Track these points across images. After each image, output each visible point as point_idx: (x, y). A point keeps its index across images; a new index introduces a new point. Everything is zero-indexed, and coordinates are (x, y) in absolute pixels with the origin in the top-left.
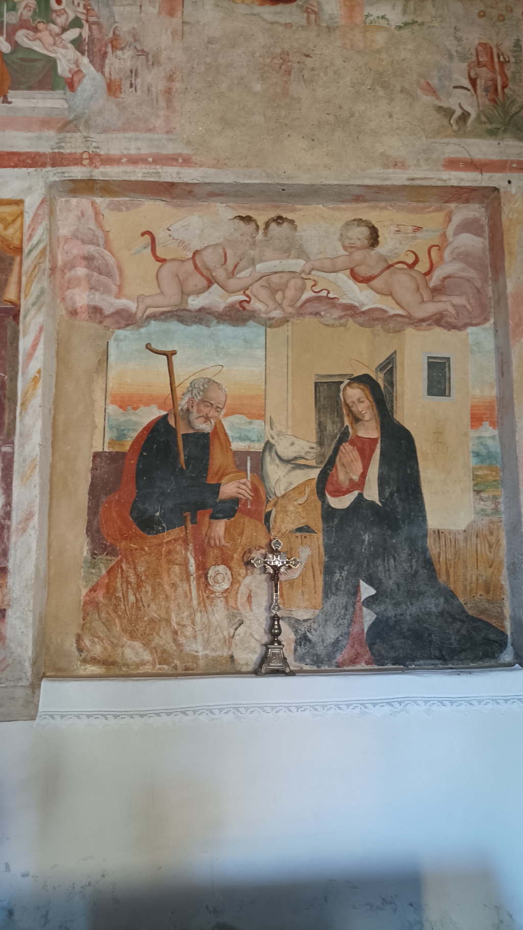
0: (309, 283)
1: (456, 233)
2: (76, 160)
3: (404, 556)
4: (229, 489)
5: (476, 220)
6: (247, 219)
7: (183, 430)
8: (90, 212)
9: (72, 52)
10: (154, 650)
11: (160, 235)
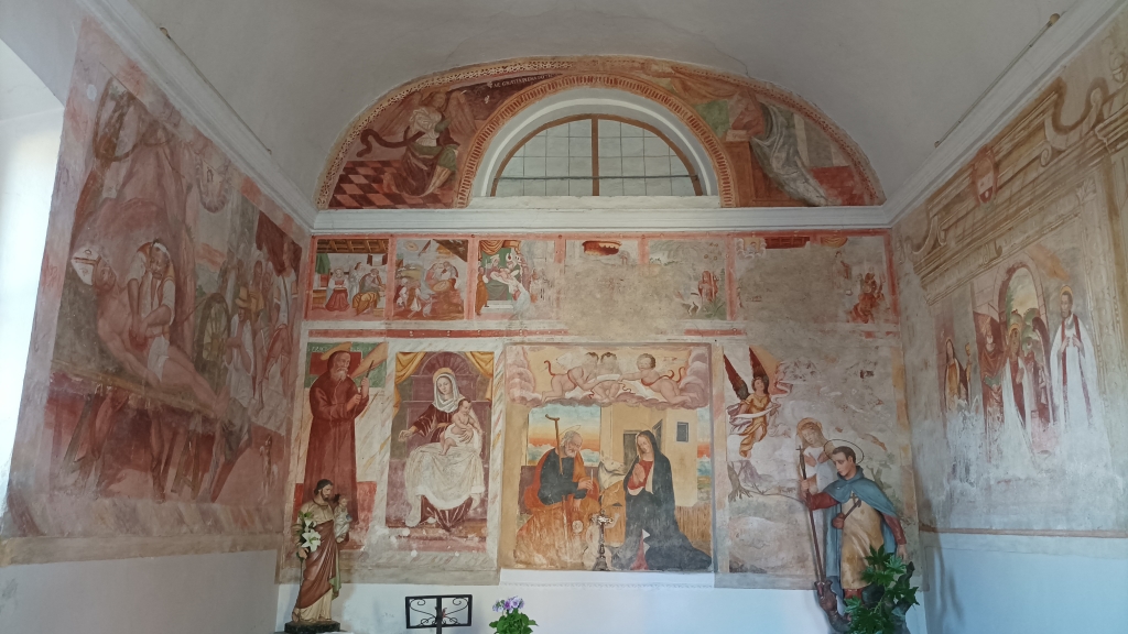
0: (622, 386)
1: (693, 361)
2: (517, 333)
3: (663, 518)
4: (582, 485)
5: (703, 355)
6: (593, 354)
7: (562, 456)
8: (521, 352)
9: (515, 282)
10: (547, 559)
11: (553, 362)
